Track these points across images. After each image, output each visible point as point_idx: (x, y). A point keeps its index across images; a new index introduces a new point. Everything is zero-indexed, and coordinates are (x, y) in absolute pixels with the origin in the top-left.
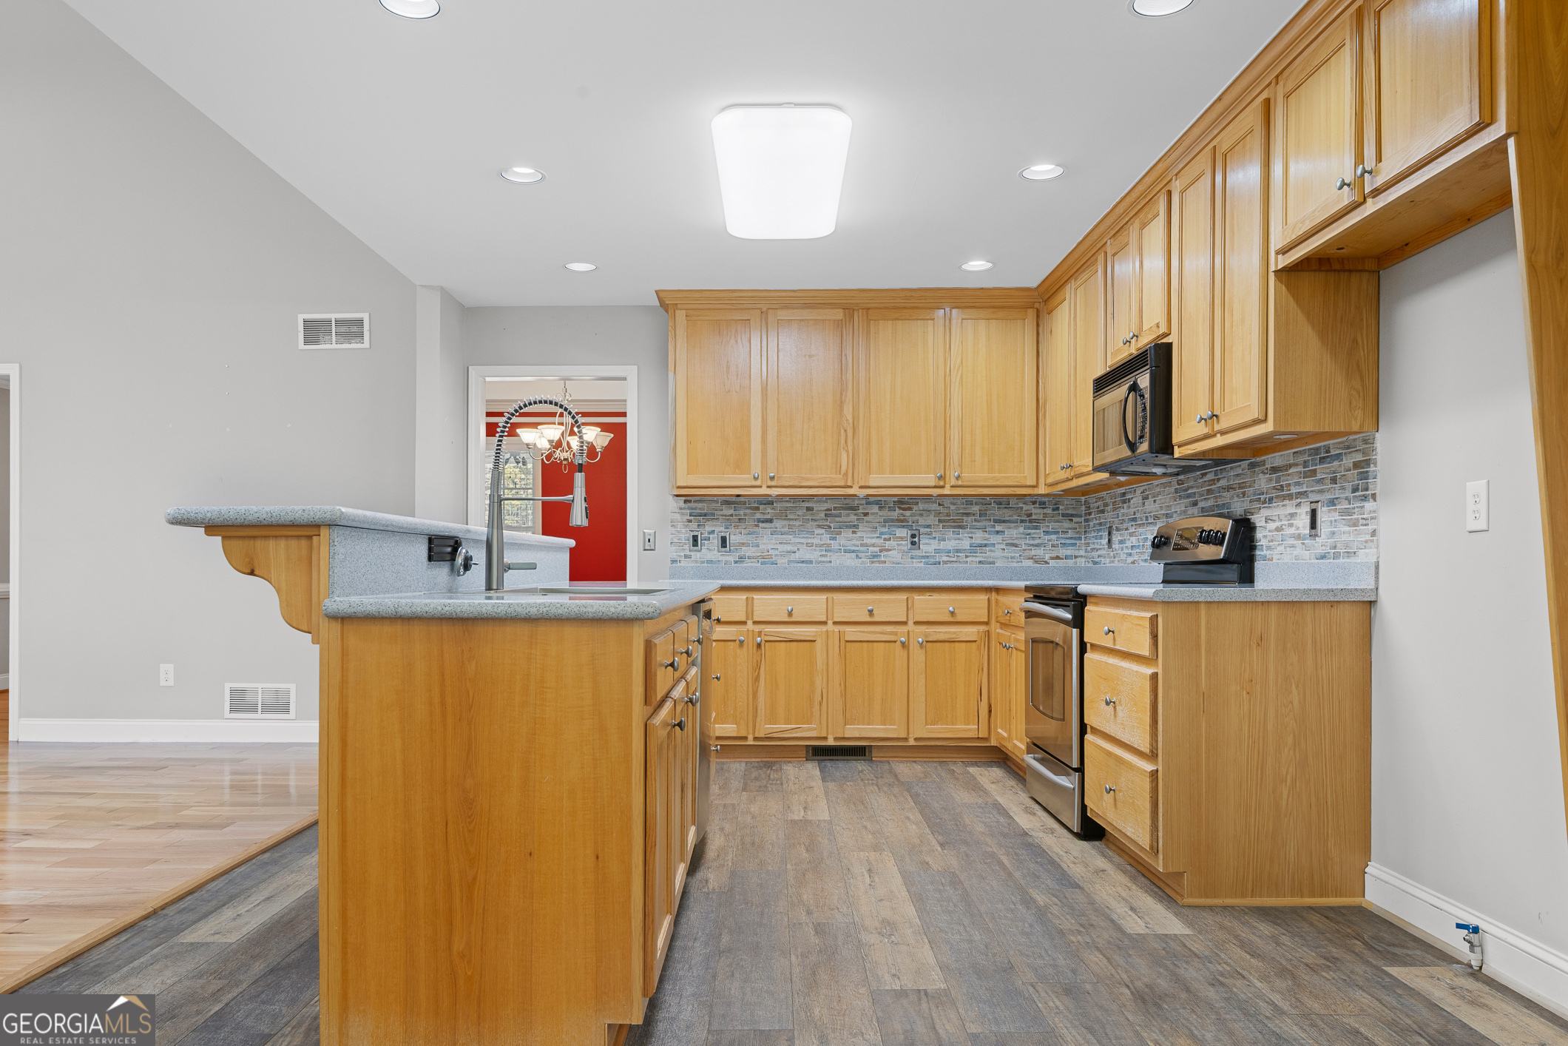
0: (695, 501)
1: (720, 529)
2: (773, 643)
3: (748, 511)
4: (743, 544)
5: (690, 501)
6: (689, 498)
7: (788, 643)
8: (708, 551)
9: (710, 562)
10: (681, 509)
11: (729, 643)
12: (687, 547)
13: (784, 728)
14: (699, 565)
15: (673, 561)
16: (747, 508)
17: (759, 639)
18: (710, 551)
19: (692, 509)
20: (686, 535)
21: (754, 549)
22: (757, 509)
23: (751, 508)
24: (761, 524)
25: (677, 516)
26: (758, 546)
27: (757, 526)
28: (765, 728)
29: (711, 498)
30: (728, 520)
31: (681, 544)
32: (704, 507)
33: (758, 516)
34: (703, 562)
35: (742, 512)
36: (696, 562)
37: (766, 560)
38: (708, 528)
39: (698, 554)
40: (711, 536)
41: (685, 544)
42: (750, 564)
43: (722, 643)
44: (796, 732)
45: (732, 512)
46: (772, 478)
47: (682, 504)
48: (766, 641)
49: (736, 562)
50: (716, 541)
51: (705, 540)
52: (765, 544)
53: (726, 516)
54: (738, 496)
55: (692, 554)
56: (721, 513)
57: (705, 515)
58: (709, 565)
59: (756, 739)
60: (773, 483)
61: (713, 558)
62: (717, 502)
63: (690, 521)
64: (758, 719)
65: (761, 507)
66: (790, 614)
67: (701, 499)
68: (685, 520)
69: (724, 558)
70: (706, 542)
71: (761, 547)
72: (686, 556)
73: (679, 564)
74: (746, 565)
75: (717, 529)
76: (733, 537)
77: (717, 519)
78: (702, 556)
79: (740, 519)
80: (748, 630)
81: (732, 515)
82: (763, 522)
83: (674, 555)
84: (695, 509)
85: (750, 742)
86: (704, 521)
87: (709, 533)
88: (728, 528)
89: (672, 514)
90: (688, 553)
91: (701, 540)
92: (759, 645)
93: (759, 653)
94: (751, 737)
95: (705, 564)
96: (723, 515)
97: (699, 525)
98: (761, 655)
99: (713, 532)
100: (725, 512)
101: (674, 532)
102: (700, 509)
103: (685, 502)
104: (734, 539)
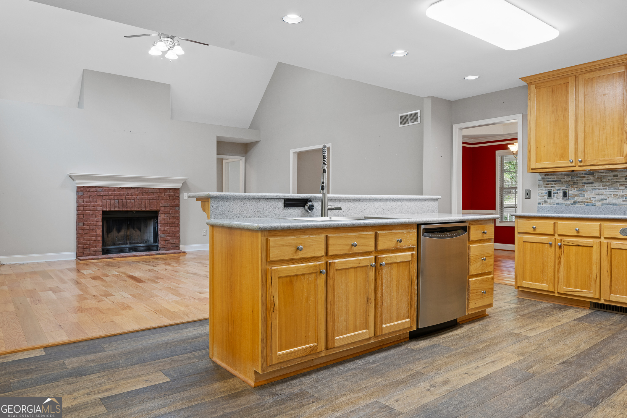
0: (550, 175)
1: (563, 188)
2: (569, 246)
3: (579, 179)
4: (576, 195)
5: (548, 175)
6: (547, 174)
7: (577, 247)
8: (557, 199)
9: (558, 204)
10: (543, 179)
11: (545, 245)
12: (546, 197)
13: (574, 290)
14: (552, 205)
15: (539, 204)
16: (578, 177)
17: (560, 244)
18: (558, 198)
19: (549, 178)
20: (545, 191)
21: (582, 198)
22: (584, 177)
23: (580, 177)
24: (586, 185)
25: (541, 182)
26: (584, 196)
27: (584, 186)
28: (563, 289)
29: (558, 173)
30: (567, 183)
31: (543, 196)
32: (555, 177)
33: (585, 181)
34: (554, 204)
35: (575, 179)
36: (551, 204)
37: (589, 203)
38: (557, 188)
39: (552, 200)
40: (558, 192)
41: (545, 195)
42: (579, 206)
43: (542, 244)
44: (581, 293)
45: (570, 179)
46: (581, 162)
47: (543, 176)
48: (564, 245)
49: (572, 204)
50: (560, 194)
51: (555, 193)
52: (588, 195)
53: (566, 181)
54: (573, 171)
55: (549, 200)
56: (564, 180)
57: (555, 181)
58: (557, 206)
59: (559, 293)
60: (582, 164)
61: (560, 202)
62: (562, 174)
63: (548, 184)
64: (560, 284)
65: (586, 176)
66: (578, 232)
67: (553, 173)
68: (545, 184)
69: (565, 203)
70: (556, 194)
71: (586, 197)
72: (545, 202)
73: (542, 205)
74: (577, 206)
75: (562, 188)
76: (570, 192)
77: (561, 183)
78: (553, 201)
79: (574, 183)
80: (555, 239)
81: (570, 181)
82: (587, 184)
83: (540, 201)
84: (550, 178)
85: (556, 295)
86: (555, 184)
87: (558, 190)
88: (567, 187)
89: (539, 181)
90: (547, 200)
91: (553, 194)
92: (560, 247)
93: (560, 250)
94: (556, 292)
95: (555, 206)
96: (565, 181)
97: (552, 186)
98: (562, 251)
99: (559, 190)
100: (566, 179)
101: (539, 190)
102: (553, 179)
103: (545, 175)
104: (571, 192)
